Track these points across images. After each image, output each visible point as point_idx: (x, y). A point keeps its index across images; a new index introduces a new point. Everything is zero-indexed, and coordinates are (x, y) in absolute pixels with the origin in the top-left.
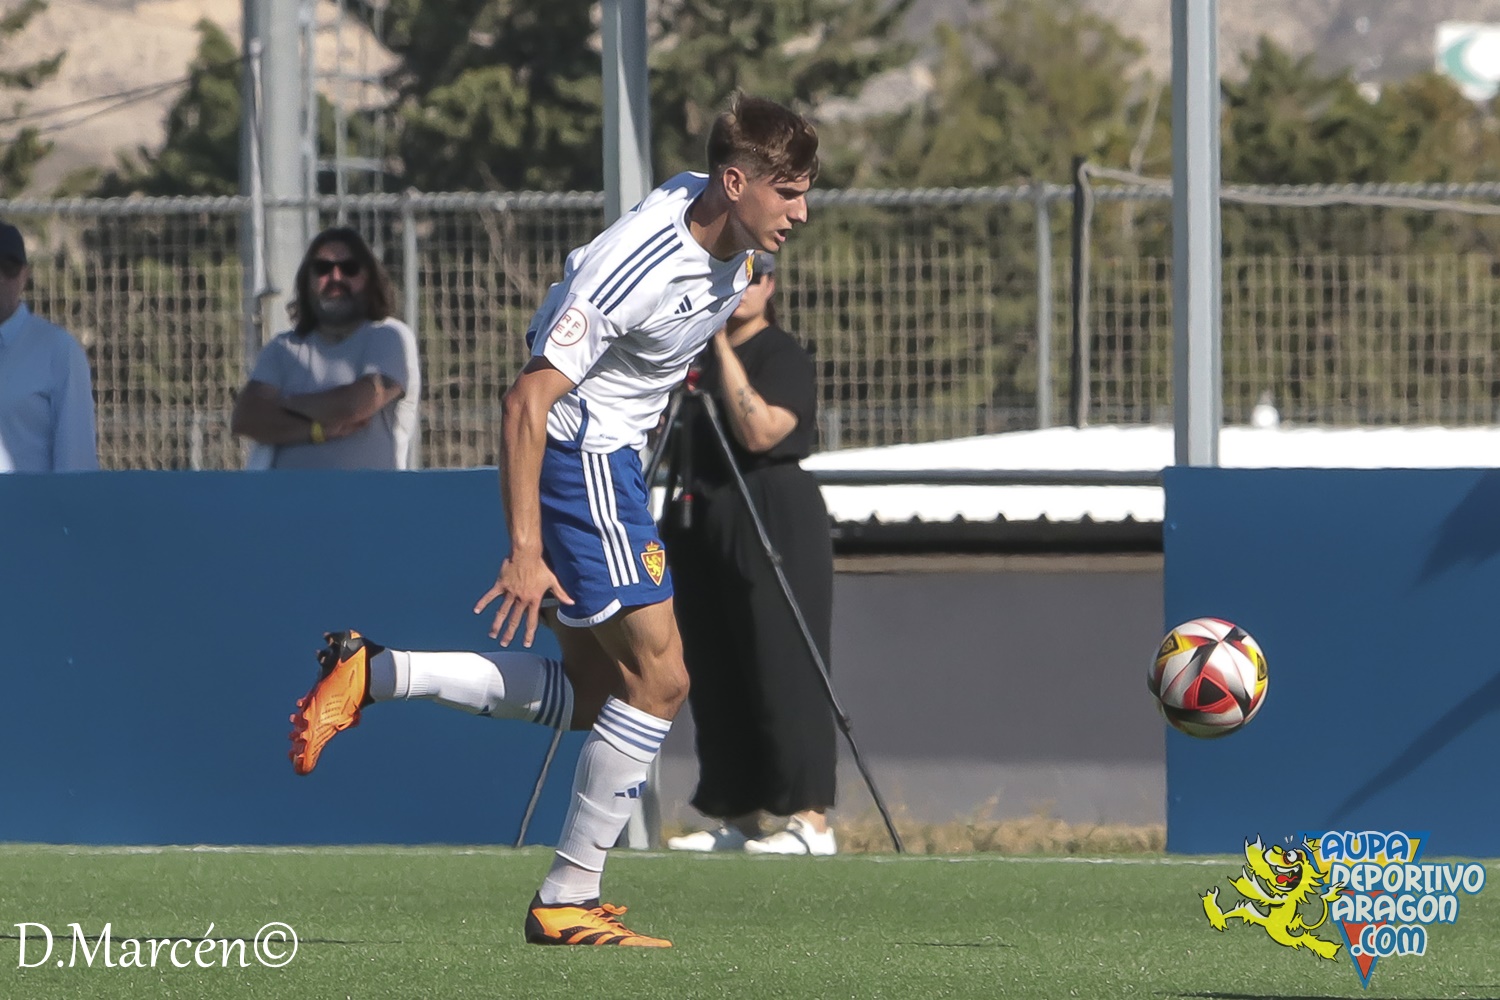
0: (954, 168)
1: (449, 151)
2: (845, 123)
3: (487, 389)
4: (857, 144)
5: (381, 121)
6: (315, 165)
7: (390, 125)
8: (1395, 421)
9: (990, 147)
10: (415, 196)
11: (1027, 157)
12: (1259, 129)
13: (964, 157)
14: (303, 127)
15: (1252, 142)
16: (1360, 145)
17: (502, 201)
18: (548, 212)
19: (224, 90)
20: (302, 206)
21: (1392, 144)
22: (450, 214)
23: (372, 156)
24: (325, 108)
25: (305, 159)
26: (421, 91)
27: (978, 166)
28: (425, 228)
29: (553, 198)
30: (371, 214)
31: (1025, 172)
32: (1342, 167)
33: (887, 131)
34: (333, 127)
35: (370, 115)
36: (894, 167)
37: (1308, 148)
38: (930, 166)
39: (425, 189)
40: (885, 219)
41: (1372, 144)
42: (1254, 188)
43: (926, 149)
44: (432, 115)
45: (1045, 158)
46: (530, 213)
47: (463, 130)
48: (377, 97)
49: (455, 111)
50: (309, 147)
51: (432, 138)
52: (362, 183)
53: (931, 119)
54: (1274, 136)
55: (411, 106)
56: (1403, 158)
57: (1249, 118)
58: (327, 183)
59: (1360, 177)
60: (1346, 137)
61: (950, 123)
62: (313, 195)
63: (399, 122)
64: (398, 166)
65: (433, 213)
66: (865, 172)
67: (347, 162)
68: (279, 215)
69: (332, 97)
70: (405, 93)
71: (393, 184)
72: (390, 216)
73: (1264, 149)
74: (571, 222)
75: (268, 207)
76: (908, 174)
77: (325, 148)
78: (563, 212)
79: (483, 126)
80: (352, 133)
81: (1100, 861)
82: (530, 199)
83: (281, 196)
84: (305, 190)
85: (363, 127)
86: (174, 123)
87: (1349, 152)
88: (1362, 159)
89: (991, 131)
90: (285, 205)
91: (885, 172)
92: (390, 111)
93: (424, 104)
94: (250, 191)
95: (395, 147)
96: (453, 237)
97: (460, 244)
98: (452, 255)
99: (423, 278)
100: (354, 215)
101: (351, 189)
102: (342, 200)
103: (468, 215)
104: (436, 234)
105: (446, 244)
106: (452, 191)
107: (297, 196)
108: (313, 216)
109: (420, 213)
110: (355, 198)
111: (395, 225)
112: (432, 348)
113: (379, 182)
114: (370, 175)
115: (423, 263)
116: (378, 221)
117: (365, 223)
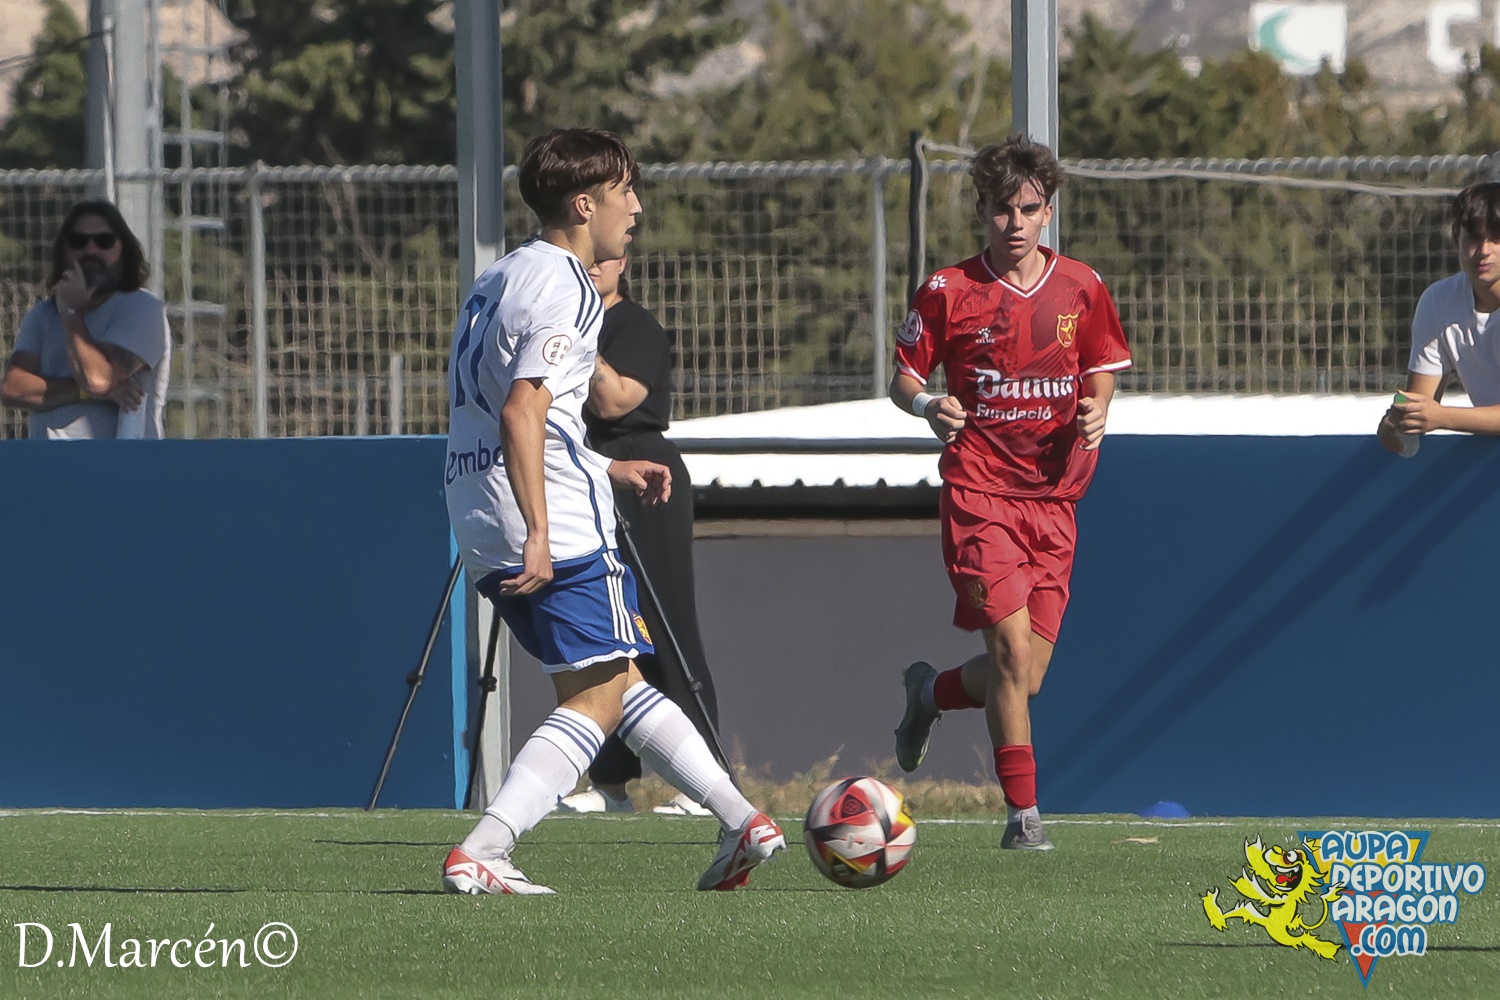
0: (785, 140)
1: (294, 123)
2: (678, 97)
3: (337, 359)
4: (690, 119)
5: (224, 94)
6: (160, 139)
7: (234, 97)
8: (1224, 388)
9: (822, 119)
10: (262, 168)
11: (858, 130)
12: (1084, 103)
13: (794, 132)
14: (150, 103)
15: (1077, 115)
16: (1181, 119)
17: (347, 174)
18: (393, 185)
19: (72, 64)
20: (150, 179)
21: (1213, 119)
22: (297, 185)
23: (216, 128)
24: (170, 82)
25: (150, 133)
26: (262, 65)
27: (809, 138)
28: (269, 199)
29: (398, 172)
30: (216, 187)
31: (858, 147)
32: (1164, 140)
33: (721, 104)
34: (179, 98)
35: (212, 88)
36: (726, 140)
37: (1130, 122)
38: (762, 140)
39: (271, 161)
40: (721, 193)
41: (1193, 119)
42: (1083, 162)
43: (759, 122)
44: (276, 90)
45: (876, 131)
46: (377, 187)
47: (308, 104)
48: (222, 71)
49: (299, 84)
50: (154, 119)
51: (281, 110)
52: (205, 156)
53: (762, 93)
54: (1099, 110)
55: (255, 80)
56: (1223, 133)
57: (1074, 94)
58: (172, 155)
59: (1184, 150)
60: (1166, 110)
61: (782, 96)
62: (160, 170)
63: (243, 94)
64: (241, 138)
65: (281, 186)
66: (699, 146)
67: (192, 134)
68: (126, 188)
69: (177, 69)
70: (248, 67)
71: (238, 157)
72: (235, 187)
73: (1089, 123)
74: (416, 194)
75: (117, 179)
76: (742, 146)
77: (170, 119)
78: (408, 186)
79: (326, 100)
80: (196, 104)
81: (944, 821)
82: (373, 172)
83: (129, 168)
84: (150, 164)
85: (207, 99)
86: (21, 94)
87: (1172, 127)
88: (1183, 134)
89: (822, 104)
90: (133, 179)
91: (717, 145)
92: (234, 84)
93: (267, 78)
94: (101, 164)
95: (239, 119)
96: (298, 207)
97: (306, 215)
98: (299, 226)
99: (269, 248)
100: (200, 187)
101: (197, 162)
102: (186, 172)
103: (314, 186)
104: (283, 205)
105: (291, 216)
106: (297, 164)
107: (145, 170)
108: (158, 189)
109: (267, 185)
110: (200, 171)
111: (241, 197)
112: (279, 317)
113: (223, 155)
114: (214, 148)
115: (268, 234)
116: (225, 194)
117: (211, 195)
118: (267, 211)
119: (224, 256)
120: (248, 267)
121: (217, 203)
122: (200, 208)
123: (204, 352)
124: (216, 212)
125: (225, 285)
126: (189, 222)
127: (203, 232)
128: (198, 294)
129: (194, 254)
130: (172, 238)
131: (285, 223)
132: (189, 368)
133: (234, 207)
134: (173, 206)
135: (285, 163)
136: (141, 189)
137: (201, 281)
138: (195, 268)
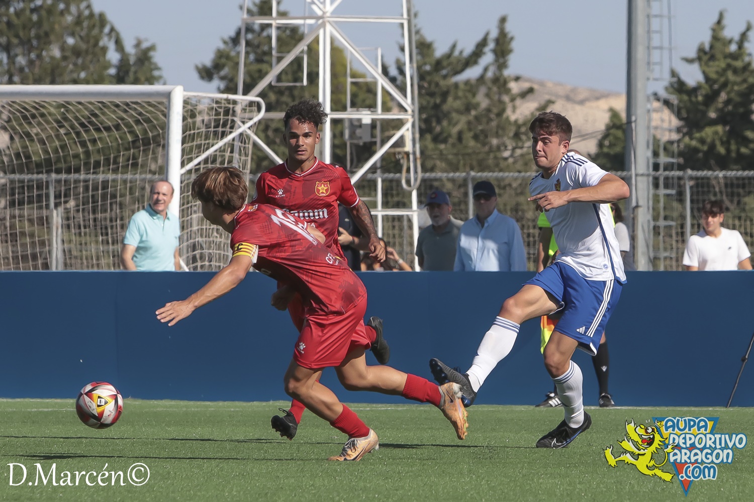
1: (701, 155)
5: (675, 145)
6: (651, 161)
7: (678, 146)
10: (689, 172)
14: (648, 148)
17: (721, 174)
19: (619, 133)
20: (648, 175)
22: (703, 178)
23: (673, 157)
24: (656, 141)
25: (648, 159)
26: (690, 134)
28: (692, 183)
29: (739, 173)
30: (673, 178)
34: (659, 147)
35: (671, 142)
39: (693, 169)
44: (694, 143)
46: (731, 179)
47: (705, 148)
48: (675, 136)
49: (702, 141)
50: (649, 154)
51: (696, 150)
52: (669, 167)
55: (687, 139)
58: (656, 167)
62: (651, 172)
63: (682, 146)
64: (681, 160)
65: (697, 178)
67: (663, 159)
68: (639, 178)
69: (658, 136)
70: (684, 135)
71: (681, 167)
72: (680, 178)
75: (636, 175)
77: (656, 154)
79: (712, 147)
80: (665, 149)
82: (730, 173)
83: (640, 171)
84: (648, 170)
85: (669, 146)
86: (601, 145)
90: (642, 175)
92: (679, 141)
93: (691, 139)
94: (629, 169)
95: (681, 154)
96: (703, 187)
97: (706, 189)
98: (703, 193)
99: (692, 201)
100: (667, 178)
101: (665, 169)
102: (662, 173)
103: (708, 178)
104: (697, 185)
105: (700, 189)
106: (703, 170)
107: (645, 172)
108: (651, 179)
109: (691, 178)
110: (667, 173)
111: (682, 182)
112: (696, 226)
113: (676, 167)
114: (673, 164)
115: (691, 196)
116: (676, 181)
117: (671, 181)
118: (691, 188)
119: (675, 204)
120: (684, 208)
121: (673, 184)
122: (666, 186)
123: (667, 239)
124: (673, 188)
125: (675, 214)
126: (662, 191)
127: (668, 195)
128: (666, 218)
129: (664, 204)
130: (656, 198)
131: (698, 192)
132: (661, 246)
133: (680, 186)
134: (656, 185)
135: (698, 170)
136: (645, 179)
137: (668, 213)
138: (665, 208)
